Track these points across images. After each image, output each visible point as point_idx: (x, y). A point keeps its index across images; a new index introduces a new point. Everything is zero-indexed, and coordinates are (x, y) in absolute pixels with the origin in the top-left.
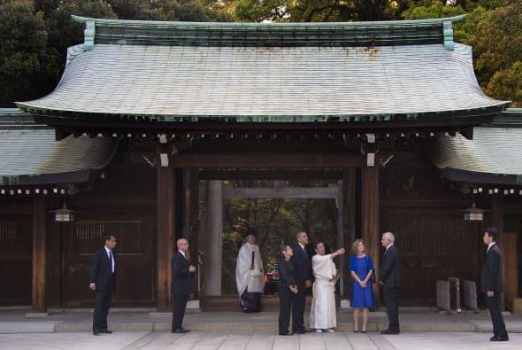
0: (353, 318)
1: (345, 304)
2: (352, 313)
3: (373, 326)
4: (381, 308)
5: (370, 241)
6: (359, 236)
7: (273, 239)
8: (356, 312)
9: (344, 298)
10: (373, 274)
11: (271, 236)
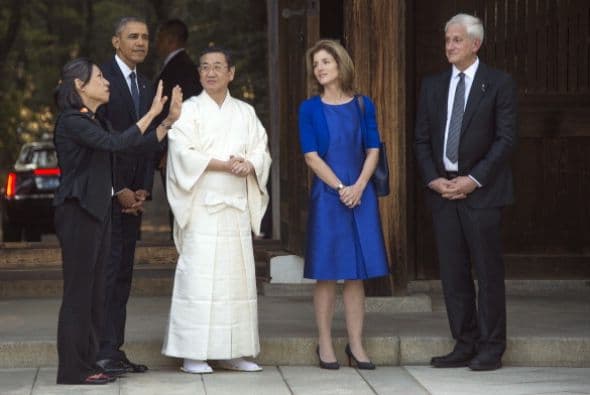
0: (314, 318)
1: (287, 269)
2: (311, 300)
3: (384, 347)
4: (413, 285)
5: (374, 45)
6: (334, 28)
7: (37, 44)
8: (324, 299)
9: (284, 248)
10: (382, 163)
11: (30, 33)
